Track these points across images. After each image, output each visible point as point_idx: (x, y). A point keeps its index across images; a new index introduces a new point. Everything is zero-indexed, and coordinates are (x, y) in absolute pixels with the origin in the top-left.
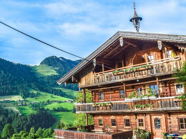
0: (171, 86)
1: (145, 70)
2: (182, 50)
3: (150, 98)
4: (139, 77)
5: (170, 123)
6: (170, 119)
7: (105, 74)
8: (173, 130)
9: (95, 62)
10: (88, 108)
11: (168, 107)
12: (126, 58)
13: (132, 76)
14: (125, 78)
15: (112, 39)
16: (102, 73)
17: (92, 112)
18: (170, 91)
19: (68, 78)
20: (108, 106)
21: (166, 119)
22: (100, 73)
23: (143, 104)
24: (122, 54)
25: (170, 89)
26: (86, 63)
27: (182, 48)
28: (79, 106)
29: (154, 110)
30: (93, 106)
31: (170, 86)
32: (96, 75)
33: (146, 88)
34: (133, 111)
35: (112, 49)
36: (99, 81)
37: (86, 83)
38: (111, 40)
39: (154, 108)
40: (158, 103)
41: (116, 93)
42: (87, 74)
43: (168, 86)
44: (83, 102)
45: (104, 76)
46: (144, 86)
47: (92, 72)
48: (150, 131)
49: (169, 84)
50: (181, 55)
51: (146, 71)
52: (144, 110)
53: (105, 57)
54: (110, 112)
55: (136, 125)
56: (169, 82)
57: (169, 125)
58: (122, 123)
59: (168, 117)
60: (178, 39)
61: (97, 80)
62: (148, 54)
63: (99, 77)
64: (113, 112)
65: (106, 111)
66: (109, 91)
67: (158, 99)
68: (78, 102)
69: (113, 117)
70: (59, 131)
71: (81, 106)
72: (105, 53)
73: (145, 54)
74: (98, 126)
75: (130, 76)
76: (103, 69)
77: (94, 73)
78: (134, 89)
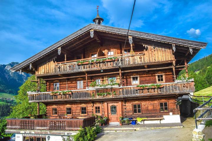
0: (128, 78)
1: (110, 62)
2: (146, 47)
3: (113, 86)
4: (105, 68)
5: (125, 109)
6: (125, 105)
7: (68, 63)
8: (128, 115)
9: (60, 50)
10: (44, 97)
11: (129, 94)
12: (86, 52)
13: (97, 66)
14: (90, 68)
15: (83, 30)
16: (64, 63)
17: (49, 101)
18: (127, 82)
19: (25, 65)
20: (68, 94)
21: (122, 105)
22: (61, 62)
23: (105, 92)
24: (83, 48)
25: (127, 80)
26: (49, 51)
27: (146, 46)
28: (34, 95)
29: (116, 97)
30: (51, 94)
31: (126, 79)
32: (57, 65)
33: (105, 79)
34: (94, 98)
35: (77, 41)
36: (60, 70)
37: (44, 72)
38: (81, 31)
39: (116, 96)
40: (120, 91)
41: (73, 83)
42: (46, 63)
43: (125, 78)
44: (38, 91)
45: (66, 65)
46: (103, 78)
47: (52, 62)
48: (107, 117)
49: (126, 76)
50: (145, 51)
51: (112, 63)
52: (105, 98)
53: (68, 48)
54: (69, 100)
55: (93, 112)
56: (127, 74)
57: (124, 110)
58: (78, 111)
59: (124, 104)
60: (148, 36)
61: (58, 69)
62: (108, 50)
63: (61, 67)
64: (73, 100)
65: (65, 100)
66: (66, 82)
67: (120, 87)
68: (32, 91)
69: (68, 106)
70: (12, 121)
71: (35, 95)
72: (71, 43)
73: (106, 50)
74: (52, 114)
75: (95, 66)
76: (65, 59)
77: (54, 62)
78: (93, 80)
